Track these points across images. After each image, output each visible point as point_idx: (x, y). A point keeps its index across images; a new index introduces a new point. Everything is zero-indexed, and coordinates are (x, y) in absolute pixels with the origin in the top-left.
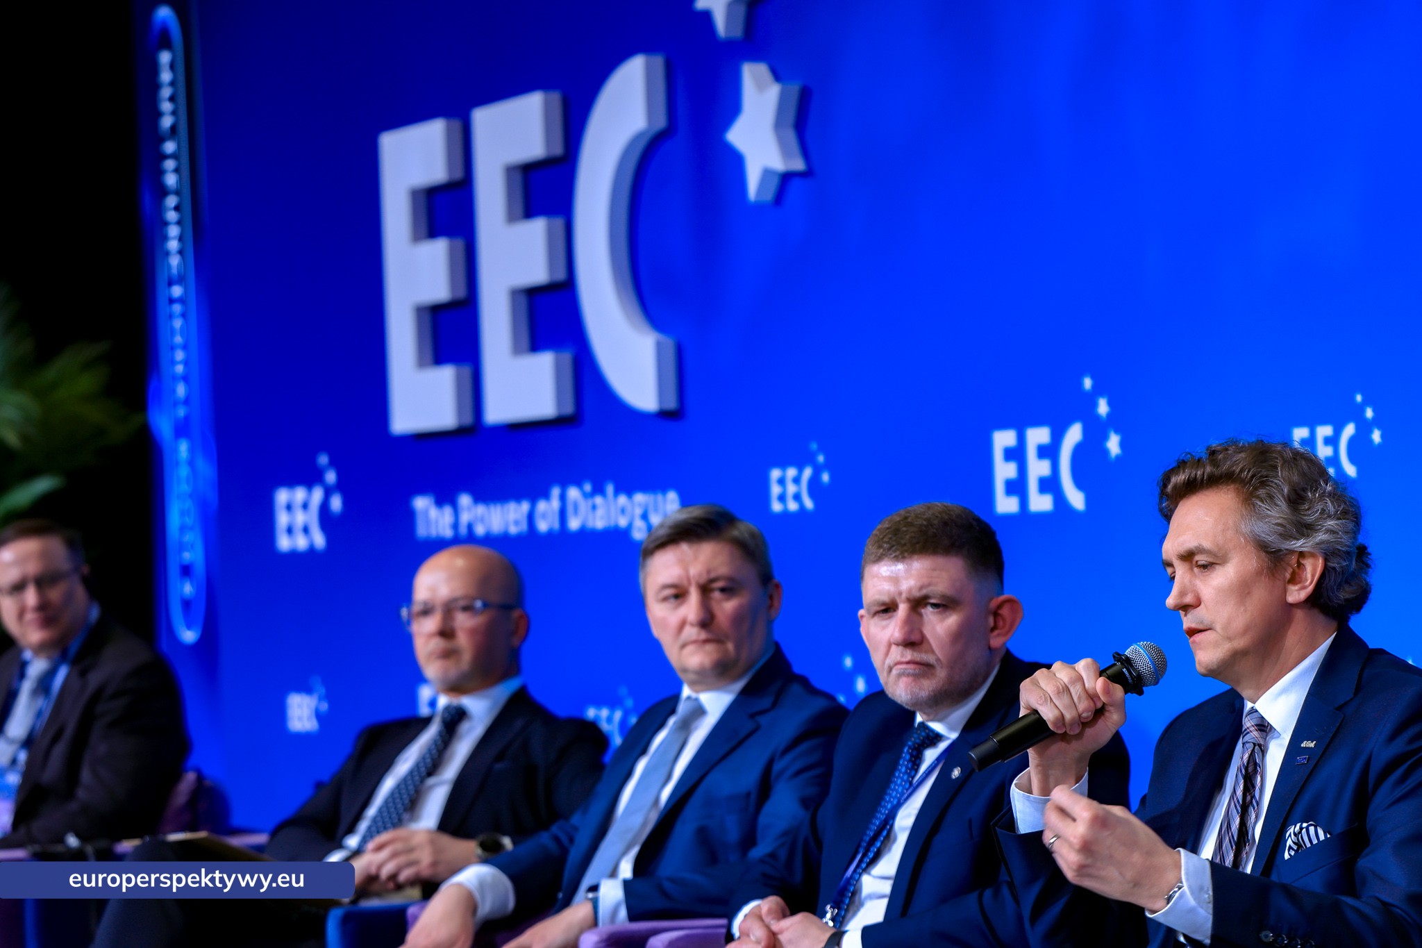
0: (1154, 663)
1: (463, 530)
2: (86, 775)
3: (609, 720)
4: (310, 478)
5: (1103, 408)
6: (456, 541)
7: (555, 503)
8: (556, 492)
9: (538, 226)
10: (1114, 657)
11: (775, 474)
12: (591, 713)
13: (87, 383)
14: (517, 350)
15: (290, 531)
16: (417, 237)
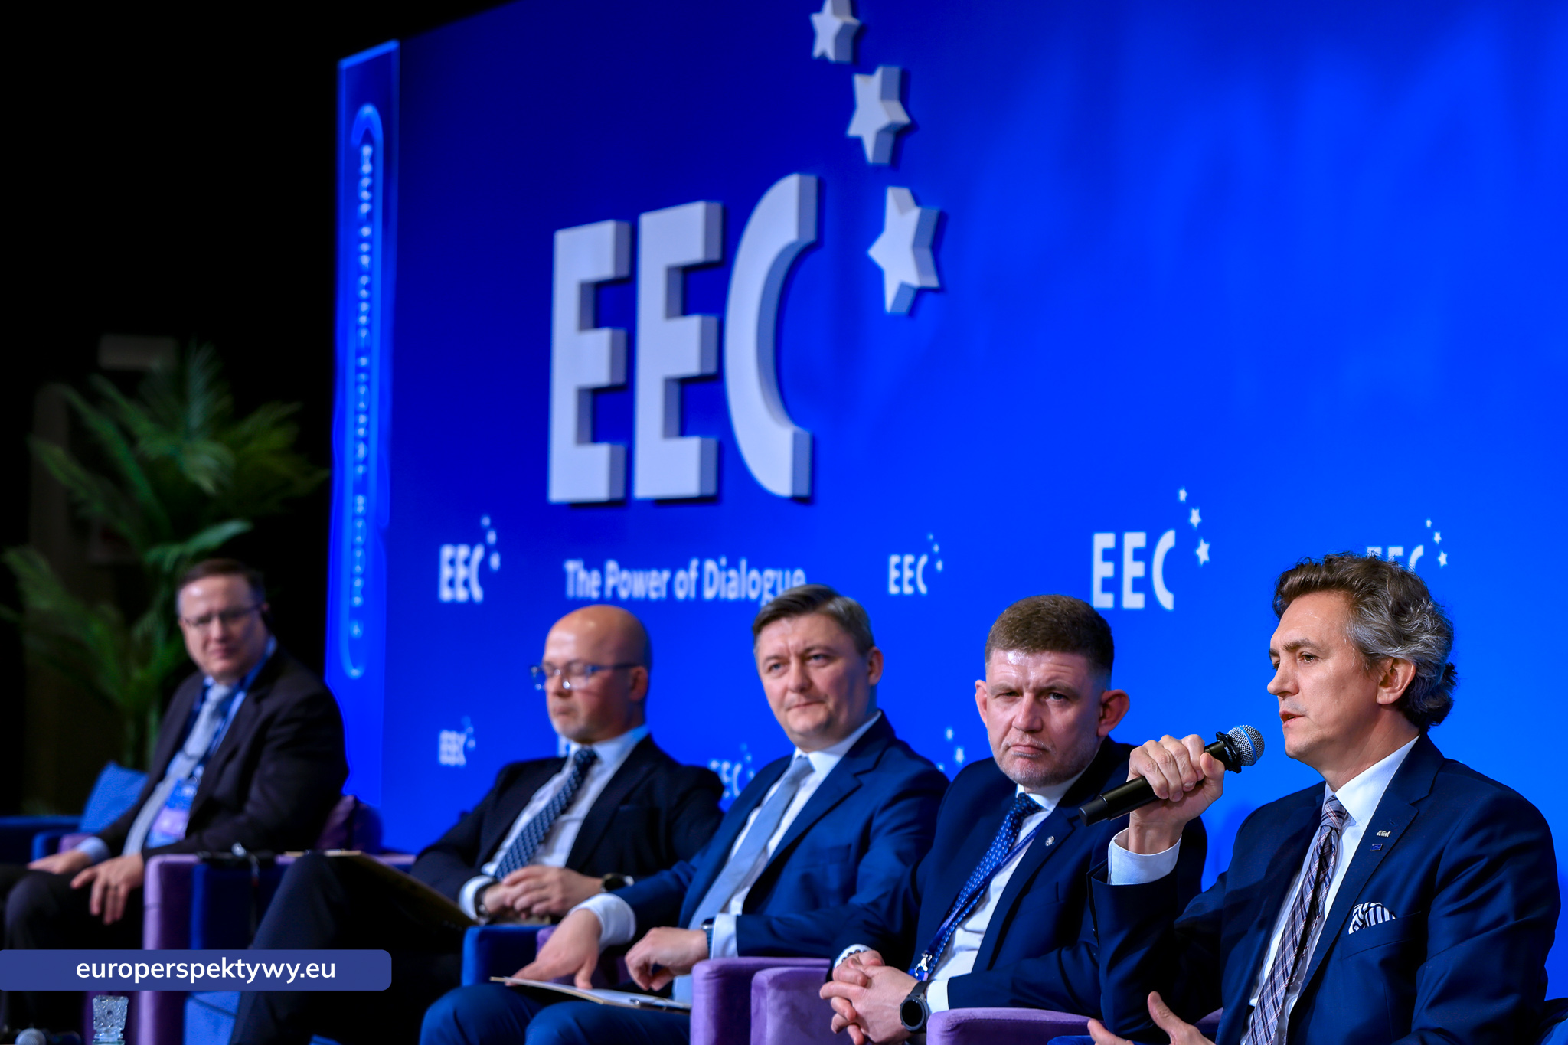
0: (1253, 744)
1: (608, 593)
2: (254, 792)
3: (730, 773)
4: (474, 537)
5: (1195, 518)
6: (602, 600)
7: (693, 574)
8: (694, 563)
9: (694, 323)
10: (1217, 735)
11: (894, 559)
12: (714, 765)
13: (279, 438)
14: (667, 434)
15: (452, 583)
16: (583, 327)
